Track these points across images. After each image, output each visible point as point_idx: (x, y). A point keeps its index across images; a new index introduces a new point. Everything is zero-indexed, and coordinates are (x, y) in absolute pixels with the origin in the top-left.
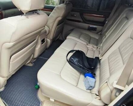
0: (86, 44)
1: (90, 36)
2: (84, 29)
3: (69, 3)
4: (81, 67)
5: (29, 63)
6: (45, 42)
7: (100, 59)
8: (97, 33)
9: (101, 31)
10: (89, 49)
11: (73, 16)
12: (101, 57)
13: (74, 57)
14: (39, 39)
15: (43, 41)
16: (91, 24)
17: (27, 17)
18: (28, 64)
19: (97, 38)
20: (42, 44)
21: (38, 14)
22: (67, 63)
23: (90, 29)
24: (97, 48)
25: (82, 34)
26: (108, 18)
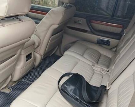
0: (91, 65)
1: (100, 53)
2: (92, 42)
3: (71, 6)
4: (77, 99)
5: (5, 88)
6: (32, 58)
7: (107, 88)
8: (111, 49)
9: (117, 46)
10: (95, 71)
11: (76, 22)
12: (109, 86)
13: (68, 83)
14: (23, 53)
15: (28, 57)
16: (102, 36)
17: (2, 25)
18: (2, 89)
19: (110, 57)
20: (27, 61)
21: (20, 21)
22: (59, 92)
23: (101, 43)
24: (108, 71)
25: (87, 48)
26: (126, 29)
